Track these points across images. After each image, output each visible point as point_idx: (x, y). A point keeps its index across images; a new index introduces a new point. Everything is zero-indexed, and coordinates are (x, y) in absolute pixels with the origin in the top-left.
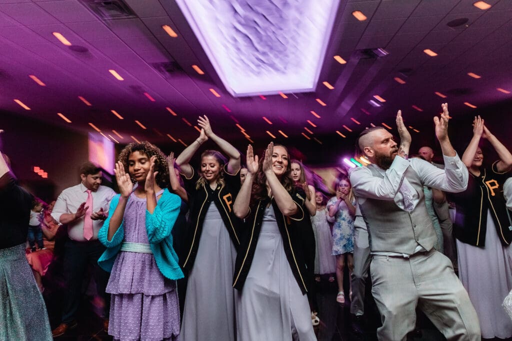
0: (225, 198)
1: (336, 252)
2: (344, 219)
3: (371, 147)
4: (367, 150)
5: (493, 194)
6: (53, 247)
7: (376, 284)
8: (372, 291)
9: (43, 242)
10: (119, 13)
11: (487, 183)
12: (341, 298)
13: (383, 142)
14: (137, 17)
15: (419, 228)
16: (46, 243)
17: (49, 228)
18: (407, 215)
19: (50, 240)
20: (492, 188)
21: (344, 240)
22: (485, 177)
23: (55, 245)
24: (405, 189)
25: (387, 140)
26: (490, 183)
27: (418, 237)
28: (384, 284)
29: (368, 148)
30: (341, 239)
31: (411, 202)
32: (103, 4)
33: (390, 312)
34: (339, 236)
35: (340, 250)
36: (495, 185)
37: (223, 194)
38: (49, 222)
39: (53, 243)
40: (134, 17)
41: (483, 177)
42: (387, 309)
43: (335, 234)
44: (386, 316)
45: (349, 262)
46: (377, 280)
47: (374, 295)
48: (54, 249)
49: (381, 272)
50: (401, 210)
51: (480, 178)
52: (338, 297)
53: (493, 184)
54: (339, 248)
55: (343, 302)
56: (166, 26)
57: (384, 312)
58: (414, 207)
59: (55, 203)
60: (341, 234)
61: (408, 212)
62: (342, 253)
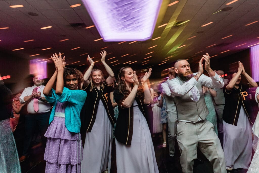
0: (105, 95)
1: (162, 122)
3: (178, 69)
4: (176, 70)
5: (245, 99)
6: (19, 117)
7: (179, 134)
8: (177, 138)
9: (13, 114)
11: (242, 93)
12: (164, 145)
13: (182, 67)
15: (200, 110)
16: (15, 115)
17: (16, 107)
18: (195, 103)
19: (17, 114)
20: (244, 96)
22: (241, 89)
23: (20, 116)
24: (194, 91)
25: (185, 66)
26: (243, 93)
27: (200, 114)
28: (183, 135)
29: (177, 69)
31: (196, 97)
33: (185, 148)
35: (165, 121)
36: (246, 94)
37: (104, 94)
38: (16, 105)
39: (19, 115)
41: (240, 89)
42: (183, 146)
43: (162, 113)
44: (183, 150)
46: (180, 132)
47: (178, 140)
48: (20, 118)
49: (182, 129)
50: (192, 101)
51: (239, 90)
52: (163, 145)
53: (245, 94)
54: (164, 120)
55: (166, 147)
57: (182, 148)
58: (198, 100)
60: (165, 113)
61: (195, 102)
62: (165, 123)
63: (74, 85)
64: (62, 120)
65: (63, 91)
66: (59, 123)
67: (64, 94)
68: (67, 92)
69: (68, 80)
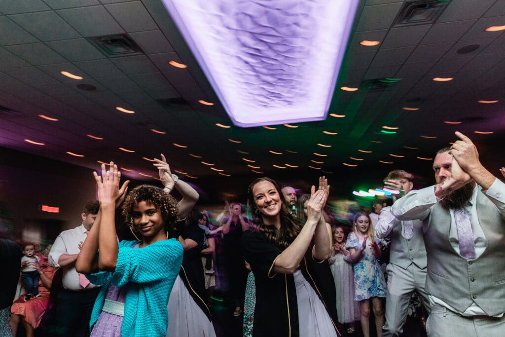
1: (359, 297)
2: (367, 259)
10: (125, 50)
14: (144, 53)
21: (368, 282)
30: (365, 282)
32: (110, 42)
34: (362, 279)
35: (364, 295)
40: (141, 53)
43: (357, 276)
45: (375, 309)
54: (363, 292)
56: (173, 61)
59: (51, 247)
60: (364, 276)
61: (466, 260)
62: (366, 298)
63: (150, 224)
64: (115, 324)
65: (119, 260)
66: (109, 329)
67: (120, 268)
68: (128, 260)
69: (137, 216)
